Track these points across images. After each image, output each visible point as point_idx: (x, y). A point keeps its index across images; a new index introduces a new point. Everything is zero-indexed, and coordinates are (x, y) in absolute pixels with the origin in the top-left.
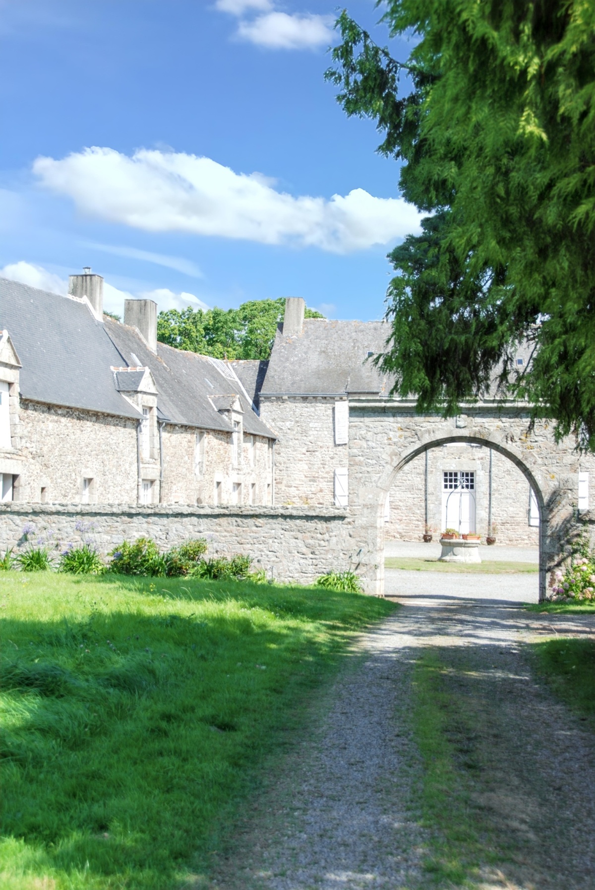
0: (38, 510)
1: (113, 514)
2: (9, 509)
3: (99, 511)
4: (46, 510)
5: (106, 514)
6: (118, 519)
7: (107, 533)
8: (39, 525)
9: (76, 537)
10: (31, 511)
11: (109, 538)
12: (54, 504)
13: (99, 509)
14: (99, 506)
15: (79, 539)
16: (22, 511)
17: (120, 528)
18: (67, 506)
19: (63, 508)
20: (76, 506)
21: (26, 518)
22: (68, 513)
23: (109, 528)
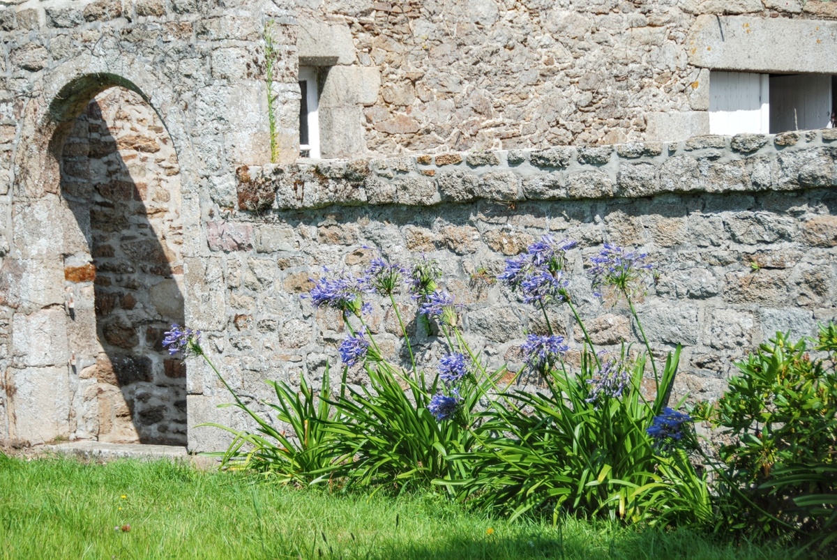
0: (457, 191)
1: (759, 197)
2: (361, 195)
3: (696, 184)
4: (485, 193)
5: (727, 200)
6: (787, 223)
7: (737, 295)
8: (471, 264)
9: (612, 319)
10: (436, 198)
11: (748, 322)
12: (514, 162)
13: (694, 172)
14: (690, 159)
15: (624, 332)
16: (405, 199)
17: (796, 272)
18: (561, 165)
19: (550, 176)
20: (598, 162)
21: (426, 232)
22: (572, 200)
23: (745, 273)
